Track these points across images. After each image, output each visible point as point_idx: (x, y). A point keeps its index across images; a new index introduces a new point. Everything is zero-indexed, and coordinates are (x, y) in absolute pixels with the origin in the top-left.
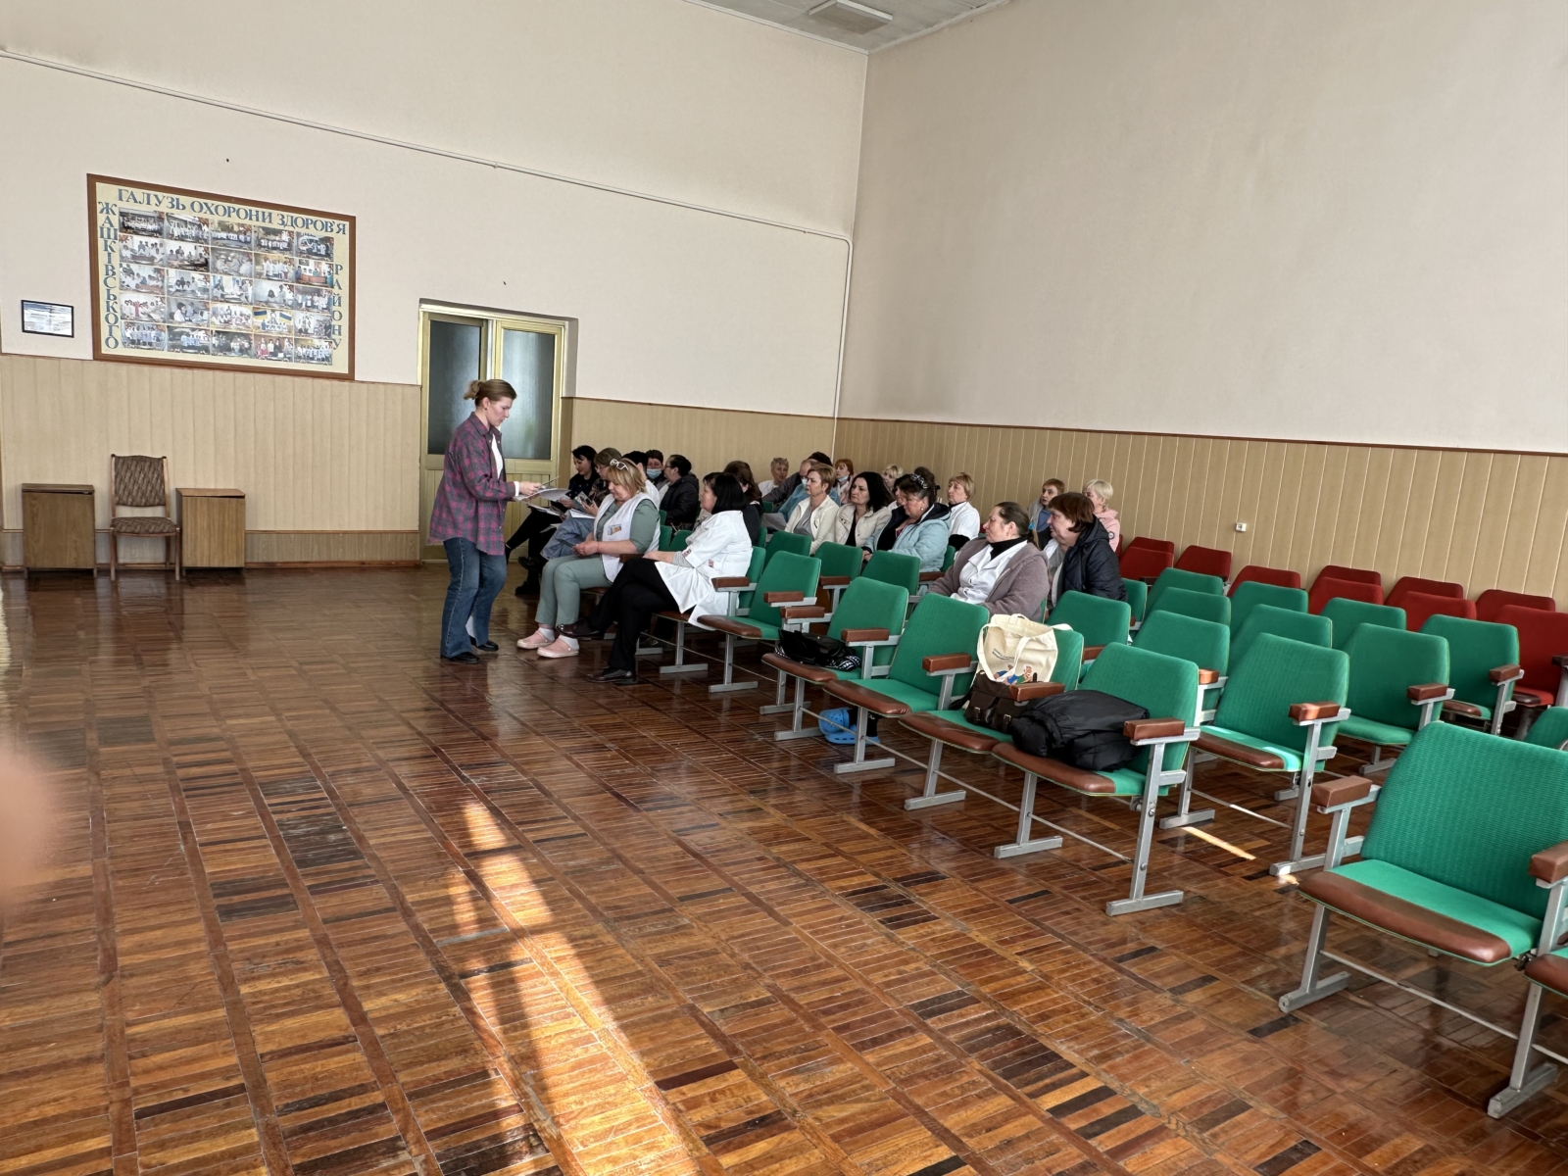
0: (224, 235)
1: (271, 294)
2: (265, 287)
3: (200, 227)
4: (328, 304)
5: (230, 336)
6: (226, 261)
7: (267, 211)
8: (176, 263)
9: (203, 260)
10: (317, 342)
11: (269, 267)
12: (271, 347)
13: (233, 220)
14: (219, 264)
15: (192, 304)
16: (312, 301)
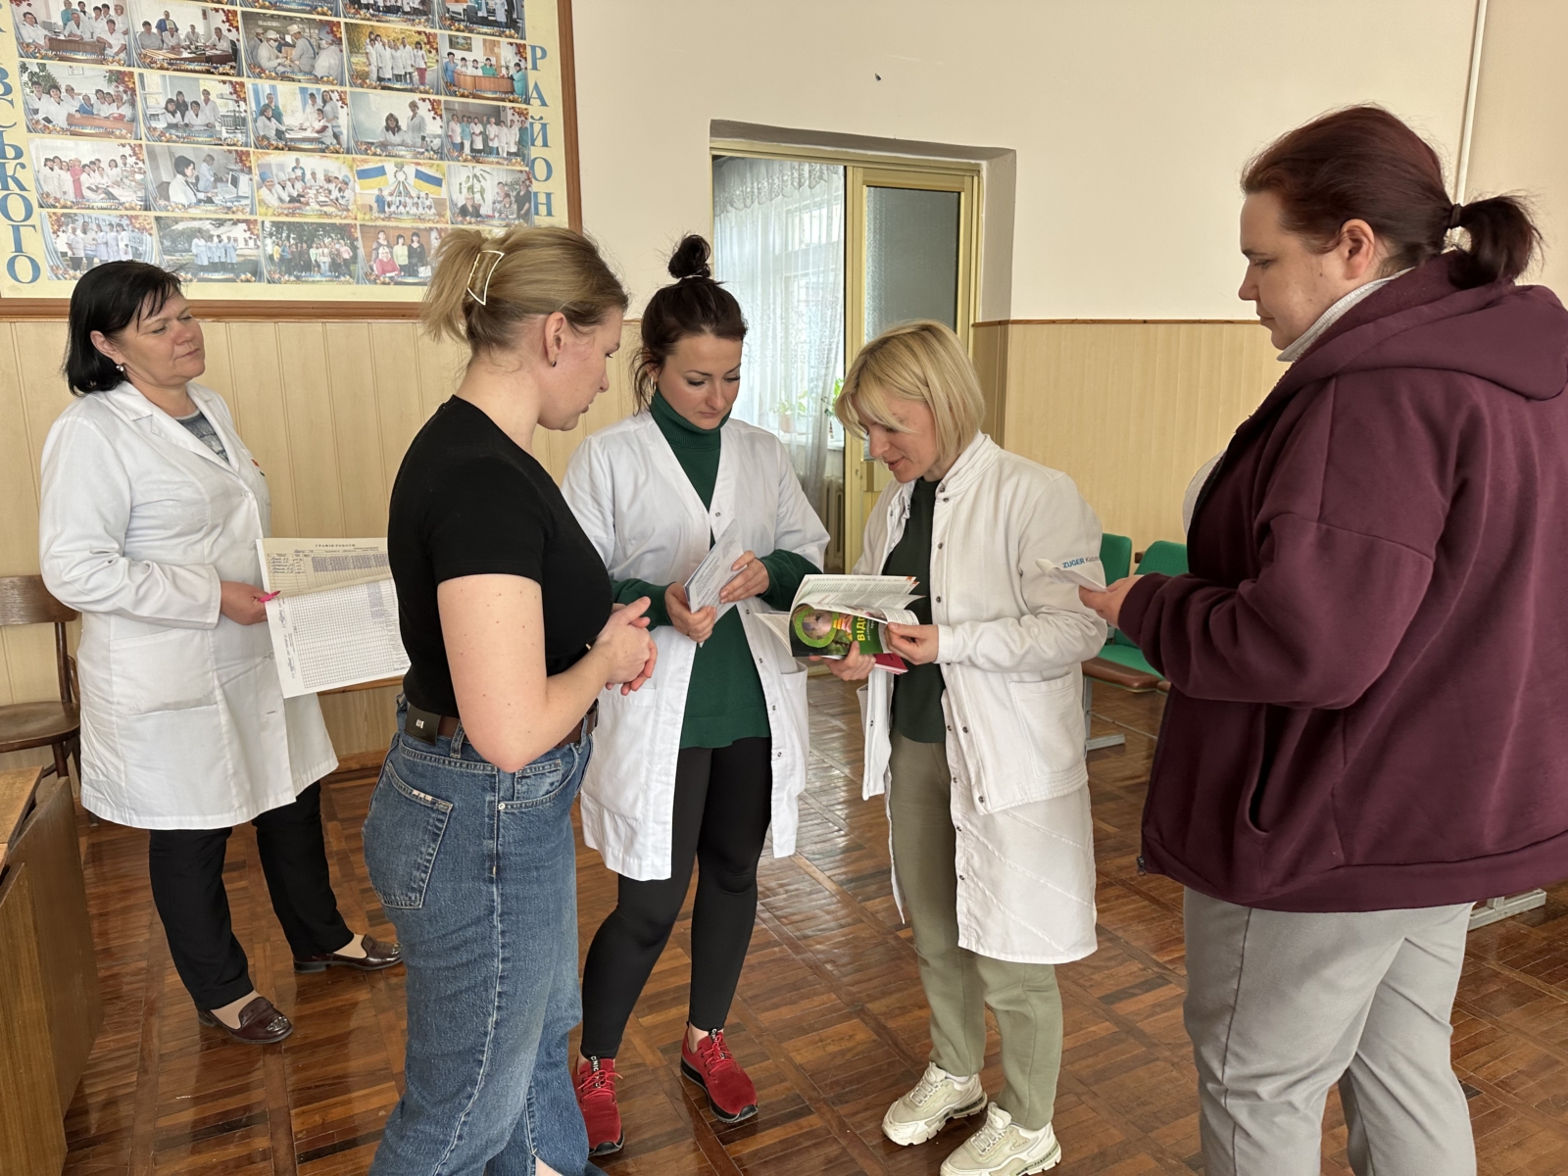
1: (392, 124)
2: (378, 105)
4: (521, 143)
5: (307, 234)
6: (281, 45)
8: (161, 56)
9: (224, 46)
14: (266, 54)
15: (210, 159)
16: (486, 139)
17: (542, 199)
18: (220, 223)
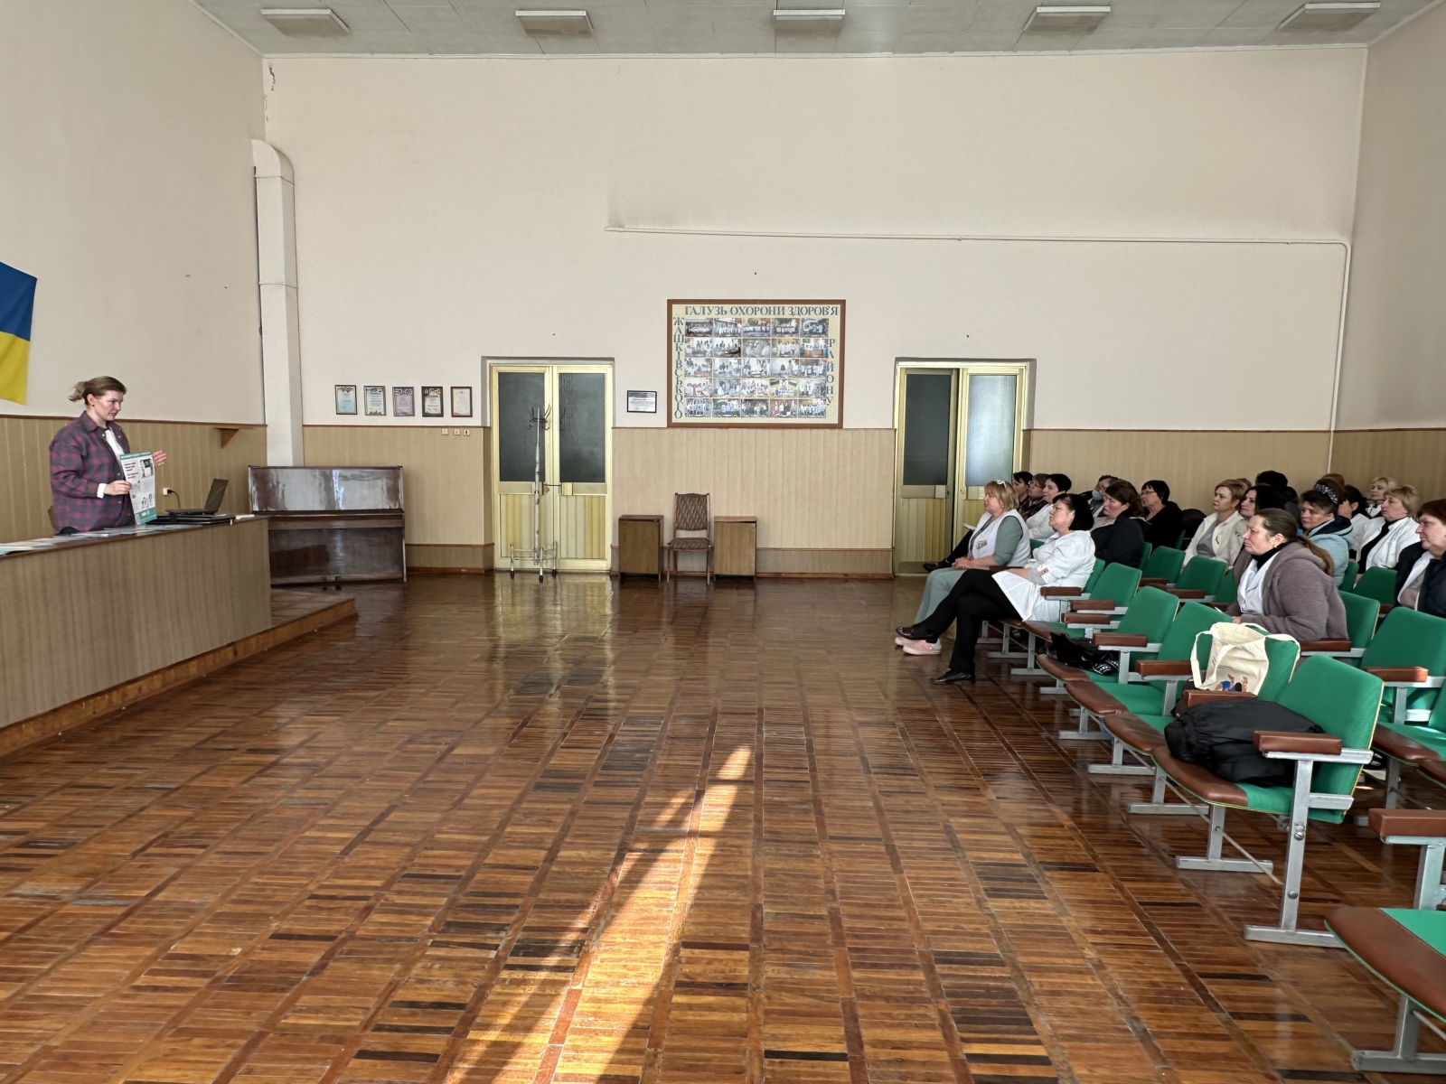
0: (751, 328)
1: (783, 368)
2: (780, 362)
3: (736, 325)
4: (824, 371)
5: (754, 402)
6: (753, 347)
7: (781, 306)
8: (720, 353)
9: (737, 349)
10: (815, 401)
11: (782, 348)
12: (782, 408)
13: (759, 316)
14: (748, 351)
15: (729, 381)
16: (812, 370)
17: (830, 388)
18: (730, 400)
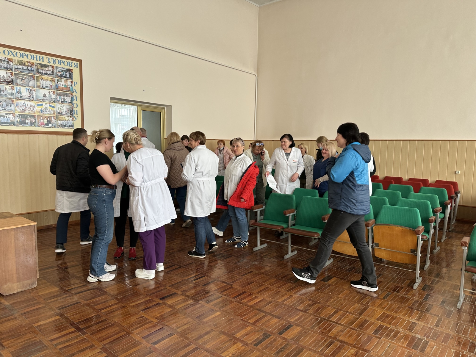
0: (20, 67)
1: (45, 96)
3: (8, 62)
4: (71, 100)
5: (25, 117)
6: (22, 80)
7: (41, 56)
9: (10, 79)
10: (67, 118)
11: (43, 83)
13: (25, 59)
14: (19, 81)
15: (6, 101)
16: (64, 99)
17: (76, 111)
18: (7, 114)
